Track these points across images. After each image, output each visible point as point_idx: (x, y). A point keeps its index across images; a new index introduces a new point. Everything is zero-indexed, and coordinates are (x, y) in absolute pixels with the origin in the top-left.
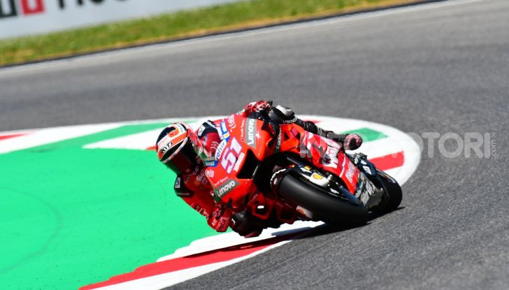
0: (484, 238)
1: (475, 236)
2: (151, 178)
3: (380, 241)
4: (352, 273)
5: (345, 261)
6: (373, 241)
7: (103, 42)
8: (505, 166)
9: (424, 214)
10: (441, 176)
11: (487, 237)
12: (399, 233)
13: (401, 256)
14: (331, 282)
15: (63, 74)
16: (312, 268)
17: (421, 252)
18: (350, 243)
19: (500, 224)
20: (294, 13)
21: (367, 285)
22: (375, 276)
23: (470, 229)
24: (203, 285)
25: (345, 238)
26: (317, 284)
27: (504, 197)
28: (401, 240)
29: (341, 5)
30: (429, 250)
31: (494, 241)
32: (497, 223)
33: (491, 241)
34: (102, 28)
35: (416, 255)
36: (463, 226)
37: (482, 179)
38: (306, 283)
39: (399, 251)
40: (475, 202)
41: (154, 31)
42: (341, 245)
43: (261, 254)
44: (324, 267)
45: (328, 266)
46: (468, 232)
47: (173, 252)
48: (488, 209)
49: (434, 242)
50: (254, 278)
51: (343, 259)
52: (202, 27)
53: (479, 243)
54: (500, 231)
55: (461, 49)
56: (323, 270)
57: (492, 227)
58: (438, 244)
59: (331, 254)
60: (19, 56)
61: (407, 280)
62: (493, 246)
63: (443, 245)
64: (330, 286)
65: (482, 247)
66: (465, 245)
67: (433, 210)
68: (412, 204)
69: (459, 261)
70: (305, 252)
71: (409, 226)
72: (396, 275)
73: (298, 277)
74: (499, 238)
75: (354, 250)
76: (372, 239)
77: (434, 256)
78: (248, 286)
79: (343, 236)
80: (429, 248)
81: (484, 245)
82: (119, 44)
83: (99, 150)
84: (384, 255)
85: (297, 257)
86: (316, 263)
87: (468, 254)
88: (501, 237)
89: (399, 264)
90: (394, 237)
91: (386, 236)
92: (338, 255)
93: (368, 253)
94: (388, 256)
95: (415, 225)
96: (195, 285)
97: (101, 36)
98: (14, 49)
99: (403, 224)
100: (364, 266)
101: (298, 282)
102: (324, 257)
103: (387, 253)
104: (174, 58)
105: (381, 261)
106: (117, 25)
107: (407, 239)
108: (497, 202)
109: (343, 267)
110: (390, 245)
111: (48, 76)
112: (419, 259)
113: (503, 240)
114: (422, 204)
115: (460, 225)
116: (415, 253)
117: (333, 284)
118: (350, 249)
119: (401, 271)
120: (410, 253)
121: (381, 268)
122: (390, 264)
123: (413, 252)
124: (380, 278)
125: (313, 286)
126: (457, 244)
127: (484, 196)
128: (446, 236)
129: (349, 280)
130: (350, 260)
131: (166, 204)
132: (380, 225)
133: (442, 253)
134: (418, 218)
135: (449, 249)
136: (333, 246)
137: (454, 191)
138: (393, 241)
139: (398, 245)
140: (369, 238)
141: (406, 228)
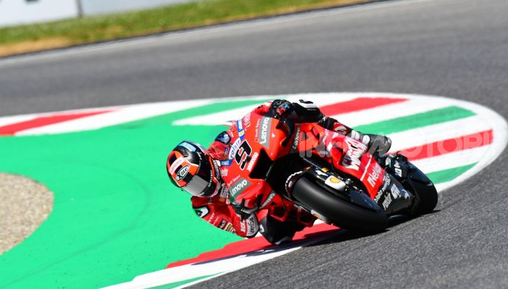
3: (469, 220)
4: (441, 251)
5: (433, 239)
6: (462, 219)
7: (192, 19)
12: (488, 212)
13: (490, 234)
14: (420, 260)
15: (153, 51)
16: (401, 245)
18: (439, 221)
21: (456, 263)
22: (463, 254)
24: (292, 262)
26: (406, 262)
28: (490, 218)
38: (394, 260)
39: (488, 229)
42: (430, 223)
44: (412, 245)
45: (417, 244)
50: (343, 255)
51: (432, 237)
56: (412, 248)
59: (420, 231)
60: (109, 32)
61: (496, 258)
64: (419, 264)
68: (501, 182)
71: (497, 205)
72: (485, 253)
73: (387, 255)
75: (442, 228)
76: (461, 217)
78: (336, 263)
82: (208, 21)
83: (188, 126)
84: (473, 233)
86: (404, 241)
89: (487, 243)
90: (484, 215)
91: (475, 214)
92: (427, 233)
93: (457, 231)
94: (477, 234)
95: (504, 203)
96: (284, 262)
97: (191, 13)
98: (104, 25)
99: (492, 203)
100: (453, 244)
101: (386, 260)
102: (413, 236)
103: (476, 231)
105: (471, 238)
107: (496, 217)
109: (433, 244)
110: (479, 223)
111: (138, 53)
116: (504, 231)
117: (422, 261)
118: (439, 227)
119: (490, 250)
120: (499, 231)
121: (470, 246)
122: (479, 242)
123: (502, 230)
124: (469, 256)
125: (402, 263)
129: (438, 258)
130: (439, 238)
132: (469, 203)
136: (422, 224)
138: (482, 219)
139: (488, 223)
140: (458, 216)
141: (495, 206)
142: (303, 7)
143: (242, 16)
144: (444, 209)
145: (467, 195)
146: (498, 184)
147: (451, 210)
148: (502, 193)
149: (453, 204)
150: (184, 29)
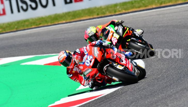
0: (169, 96)
1: (165, 96)
2: (46, 75)
3: (130, 98)
6: (128, 98)
7: (27, 26)
8: (176, 70)
9: (146, 88)
10: (152, 74)
11: (170, 96)
13: (138, 103)
15: (13, 38)
17: (146, 102)
18: (119, 99)
19: (175, 91)
20: (98, 14)
23: (163, 93)
25: (117, 97)
27: (176, 81)
28: (138, 97)
29: (115, 12)
30: (148, 101)
31: (172, 98)
32: (173, 91)
33: (171, 98)
34: (27, 21)
35: (144, 103)
36: (161, 92)
37: (168, 75)
39: (137, 101)
40: (165, 83)
41: (46, 22)
42: (116, 100)
43: (86, 103)
46: (163, 94)
47: (54, 103)
48: (170, 86)
49: (150, 98)
51: (117, 105)
52: (64, 20)
53: (167, 98)
54: (174, 94)
55: (159, 27)
57: (171, 92)
58: (152, 99)
59: (112, 103)
62: (172, 100)
63: (154, 99)
65: (168, 100)
66: (162, 99)
67: (150, 86)
69: (159, 105)
70: (103, 102)
71: (141, 92)
74: (174, 96)
75: (121, 101)
76: (127, 97)
77: (150, 104)
79: (117, 96)
80: (148, 100)
81: (168, 99)
83: (26, 65)
84: (132, 103)
85: (100, 105)
87: (163, 102)
88: (175, 96)
90: (136, 96)
91: (133, 96)
92: (115, 104)
93: (126, 102)
95: (143, 92)
97: (27, 23)
99: (139, 92)
102: (110, 104)
103: (133, 102)
104: (54, 31)
105: (131, 105)
106: (32, 19)
107: (140, 97)
108: (173, 83)
110: (134, 99)
111: (7, 39)
112: (145, 104)
113: (176, 97)
114: (145, 84)
115: (160, 92)
116: (143, 102)
118: (119, 101)
120: (141, 102)
126: (159, 99)
127: (168, 81)
128: (154, 96)
130: (119, 105)
131: (51, 85)
132: (130, 92)
133: (153, 102)
134: (144, 89)
135: (156, 101)
136: (113, 100)
137: (157, 79)
138: (135, 98)
139: (137, 99)
140: (126, 97)
141: (140, 93)
142: (68, 21)
143: (46, 25)
144: (121, 94)
145: (129, 89)
146: (141, 85)
147: (124, 95)
148: (142, 88)
149: (124, 93)
150: (25, 30)
